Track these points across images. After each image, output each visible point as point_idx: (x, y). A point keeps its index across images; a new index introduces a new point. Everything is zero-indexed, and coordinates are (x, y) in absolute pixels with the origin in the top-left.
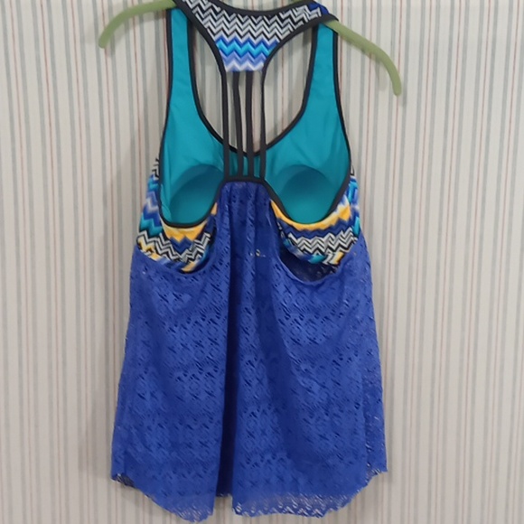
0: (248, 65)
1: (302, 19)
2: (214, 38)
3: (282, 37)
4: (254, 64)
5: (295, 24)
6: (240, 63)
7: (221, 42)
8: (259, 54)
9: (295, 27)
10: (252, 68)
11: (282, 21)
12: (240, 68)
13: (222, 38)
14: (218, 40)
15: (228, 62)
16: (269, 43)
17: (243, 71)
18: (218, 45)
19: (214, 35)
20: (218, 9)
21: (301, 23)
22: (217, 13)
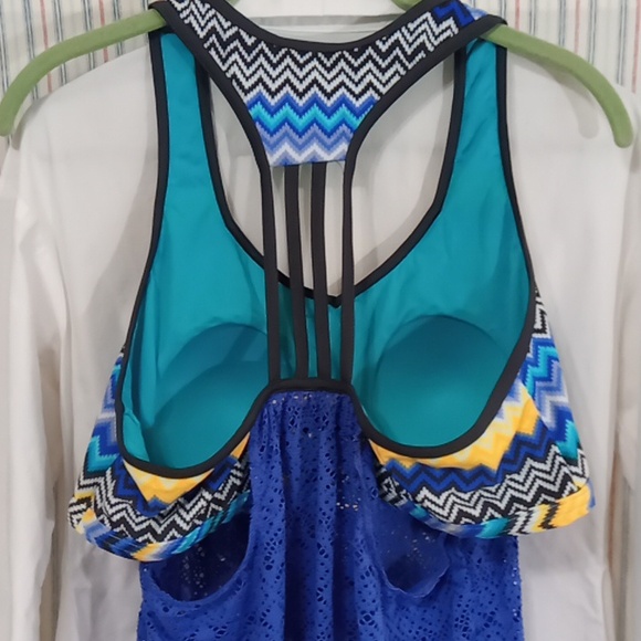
0: (316, 150)
1: (422, 47)
2: (246, 99)
3: (384, 90)
4: (329, 148)
5: (410, 58)
6: (300, 148)
7: (259, 107)
8: (336, 128)
9: (410, 66)
10: (324, 156)
11: (384, 56)
12: (299, 158)
13: (259, 99)
14: (253, 103)
15: (274, 146)
16: (358, 104)
17: (304, 164)
18: (252, 112)
19: (246, 92)
20: (250, 41)
21: (422, 55)
22: (249, 50)
